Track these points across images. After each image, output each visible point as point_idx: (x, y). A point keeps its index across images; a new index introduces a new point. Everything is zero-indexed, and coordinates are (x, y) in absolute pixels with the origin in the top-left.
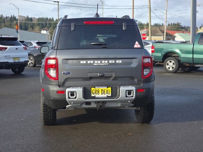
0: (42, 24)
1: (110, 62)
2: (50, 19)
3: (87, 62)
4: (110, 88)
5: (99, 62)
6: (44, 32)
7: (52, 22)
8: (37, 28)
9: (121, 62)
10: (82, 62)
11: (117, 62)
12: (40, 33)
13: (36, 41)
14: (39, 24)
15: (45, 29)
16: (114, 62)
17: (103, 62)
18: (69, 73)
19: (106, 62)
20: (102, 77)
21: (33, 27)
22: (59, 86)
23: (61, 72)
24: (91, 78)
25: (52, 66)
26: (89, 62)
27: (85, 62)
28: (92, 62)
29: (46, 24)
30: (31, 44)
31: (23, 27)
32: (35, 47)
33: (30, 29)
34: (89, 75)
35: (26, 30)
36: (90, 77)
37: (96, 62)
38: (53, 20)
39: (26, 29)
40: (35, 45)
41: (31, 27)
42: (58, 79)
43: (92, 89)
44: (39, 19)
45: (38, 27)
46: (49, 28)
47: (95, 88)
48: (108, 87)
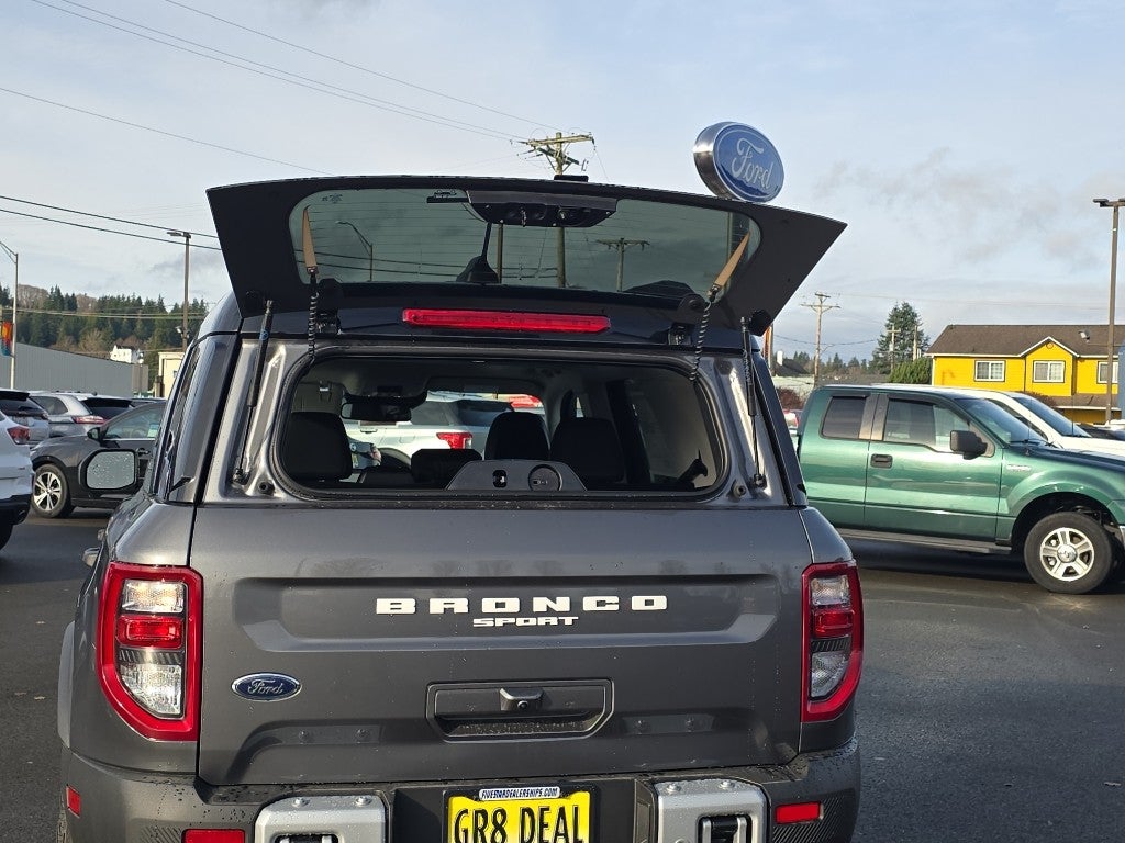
0: (117, 325)
1: (589, 604)
2: (149, 303)
3: (422, 606)
4: (582, 800)
5: (513, 605)
6: (121, 355)
7: (158, 318)
8: (93, 339)
9: (660, 603)
10: (384, 606)
11: (638, 603)
12: (106, 358)
13: (84, 397)
14: (101, 324)
15: (129, 341)
16: (612, 603)
17: (540, 604)
18: (289, 688)
19: (563, 604)
20: (530, 714)
21: (76, 332)
22: (204, 788)
23: (226, 680)
24: (447, 724)
25: (152, 630)
26: (437, 606)
27: (408, 606)
28: (461, 605)
29: (132, 323)
30: (60, 407)
31: (36, 332)
32: (76, 421)
33: (66, 341)
34: (438, 702)
35: (46, 345)
36: (438, 718)
37: (488, 605)
38: (161, 307)
39: (48, 340)
40: (75, 409)
41: (68, 332)
42: (195, 735)
43: (458, 803)
44: (104, 304)
45: (96, 333)
46: (143, 338)
47: (472, 794)
48: (566, 793)
